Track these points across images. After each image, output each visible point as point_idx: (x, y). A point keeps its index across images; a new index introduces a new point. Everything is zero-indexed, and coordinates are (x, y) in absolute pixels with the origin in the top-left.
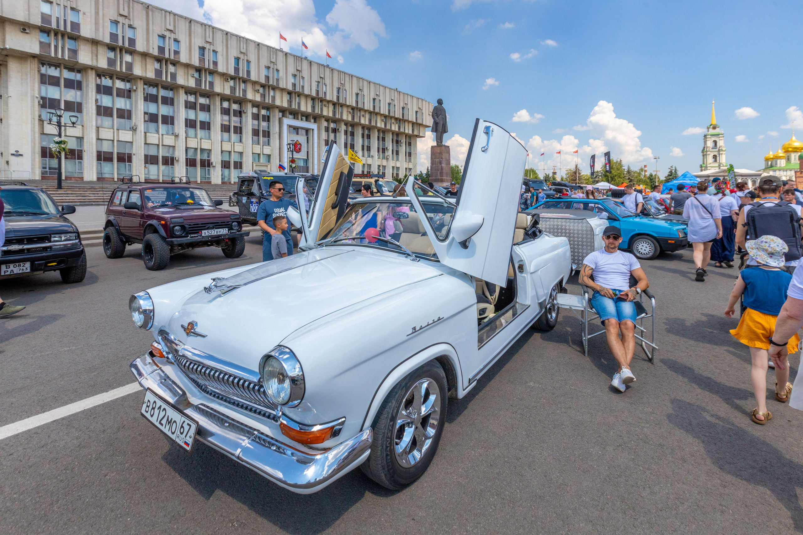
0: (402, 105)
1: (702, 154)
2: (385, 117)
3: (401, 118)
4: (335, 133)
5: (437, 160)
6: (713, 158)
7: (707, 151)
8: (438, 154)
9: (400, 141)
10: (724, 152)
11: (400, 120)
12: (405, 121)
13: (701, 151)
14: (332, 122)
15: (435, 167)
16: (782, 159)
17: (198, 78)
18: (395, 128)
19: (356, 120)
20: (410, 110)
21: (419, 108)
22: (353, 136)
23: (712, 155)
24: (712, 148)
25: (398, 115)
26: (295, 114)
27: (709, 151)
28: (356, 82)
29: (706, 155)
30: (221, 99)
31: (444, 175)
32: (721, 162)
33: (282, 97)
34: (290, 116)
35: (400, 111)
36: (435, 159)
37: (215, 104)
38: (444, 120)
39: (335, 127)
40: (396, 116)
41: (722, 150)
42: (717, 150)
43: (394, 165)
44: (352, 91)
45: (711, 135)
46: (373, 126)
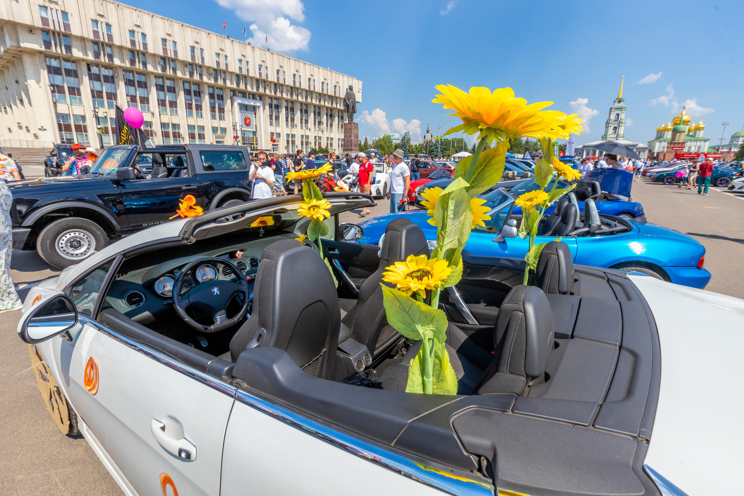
0: (334, 84)
1: (605, 126)
2: (320, 94)
3: (333, 95)
4: (278, 109)
5: (348, 134)
6: (614, 130)
7: (609, 123)
9: (334, 115)
10: (623, 125)
11: (332, 97)
12: (337, 98)
13: (605, 123)
14: (274, 99)
15: (347, 139)
17: (163, 65)
18: (328, 104)
19: (295, 97)
20: (341, 88)
22: (293, 111)
23: (613, 127)
24: (614, 121)
25: (331, 93)
26: (244, 94)
27: (611, 123)
28: (293, 63)
29: (608, 127)
30: (183, 82)
31: (353, 146)
32: (619, 133)
33: (232, 79)
34: (240, 95)
35: (332, 89)
37: (178, 87)
39: (278, 104)
40: (329, 94)
41: (622, 123)
42: (618, 122)
43: (328, 136)
44: (290, 72)
45: (616, 109)
46: (310, 103)
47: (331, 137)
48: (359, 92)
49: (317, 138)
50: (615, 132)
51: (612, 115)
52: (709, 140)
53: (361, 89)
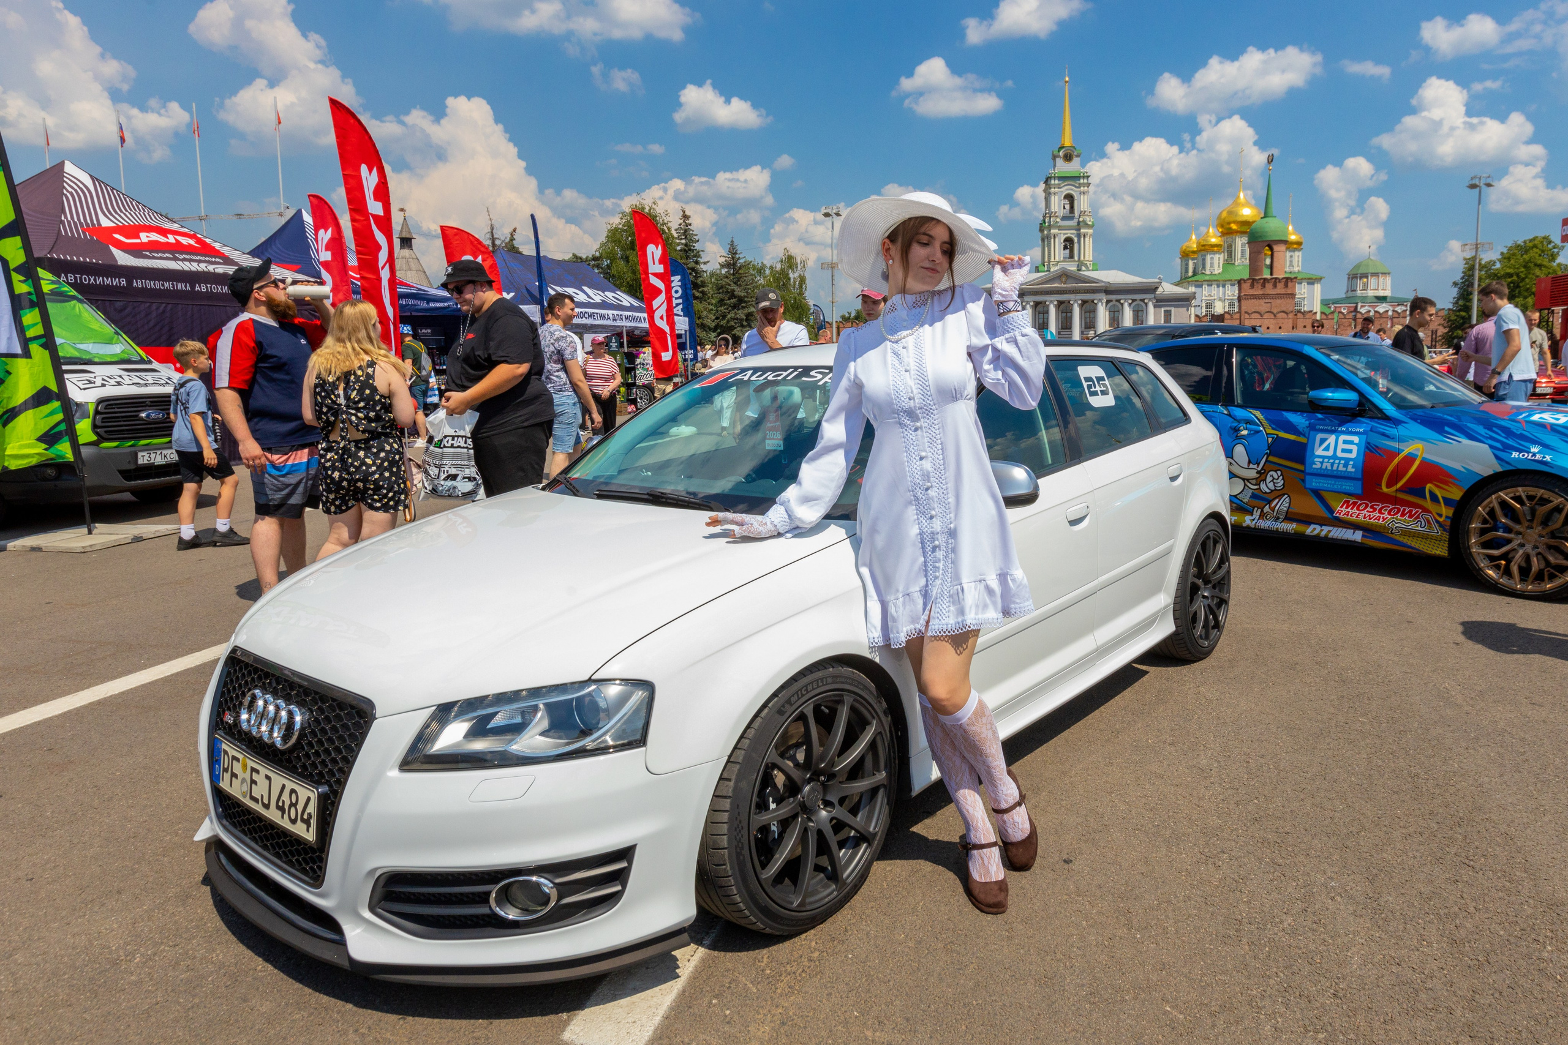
1: (1040, 234)
6: (1065, 248)
7: (1050, 227)
10: (1091, 231)
16: (1215, 253)
23: (1063, 238)
24: (1064, 218)
27: (1055, 227)
29: (1048, 237)
32: (1082, 258)
41: (1087, 226)
42: (1073, 223)
45: (1061, 178)
50: (1071, 256)
51: (1053, 197)
52: (1321, 279)
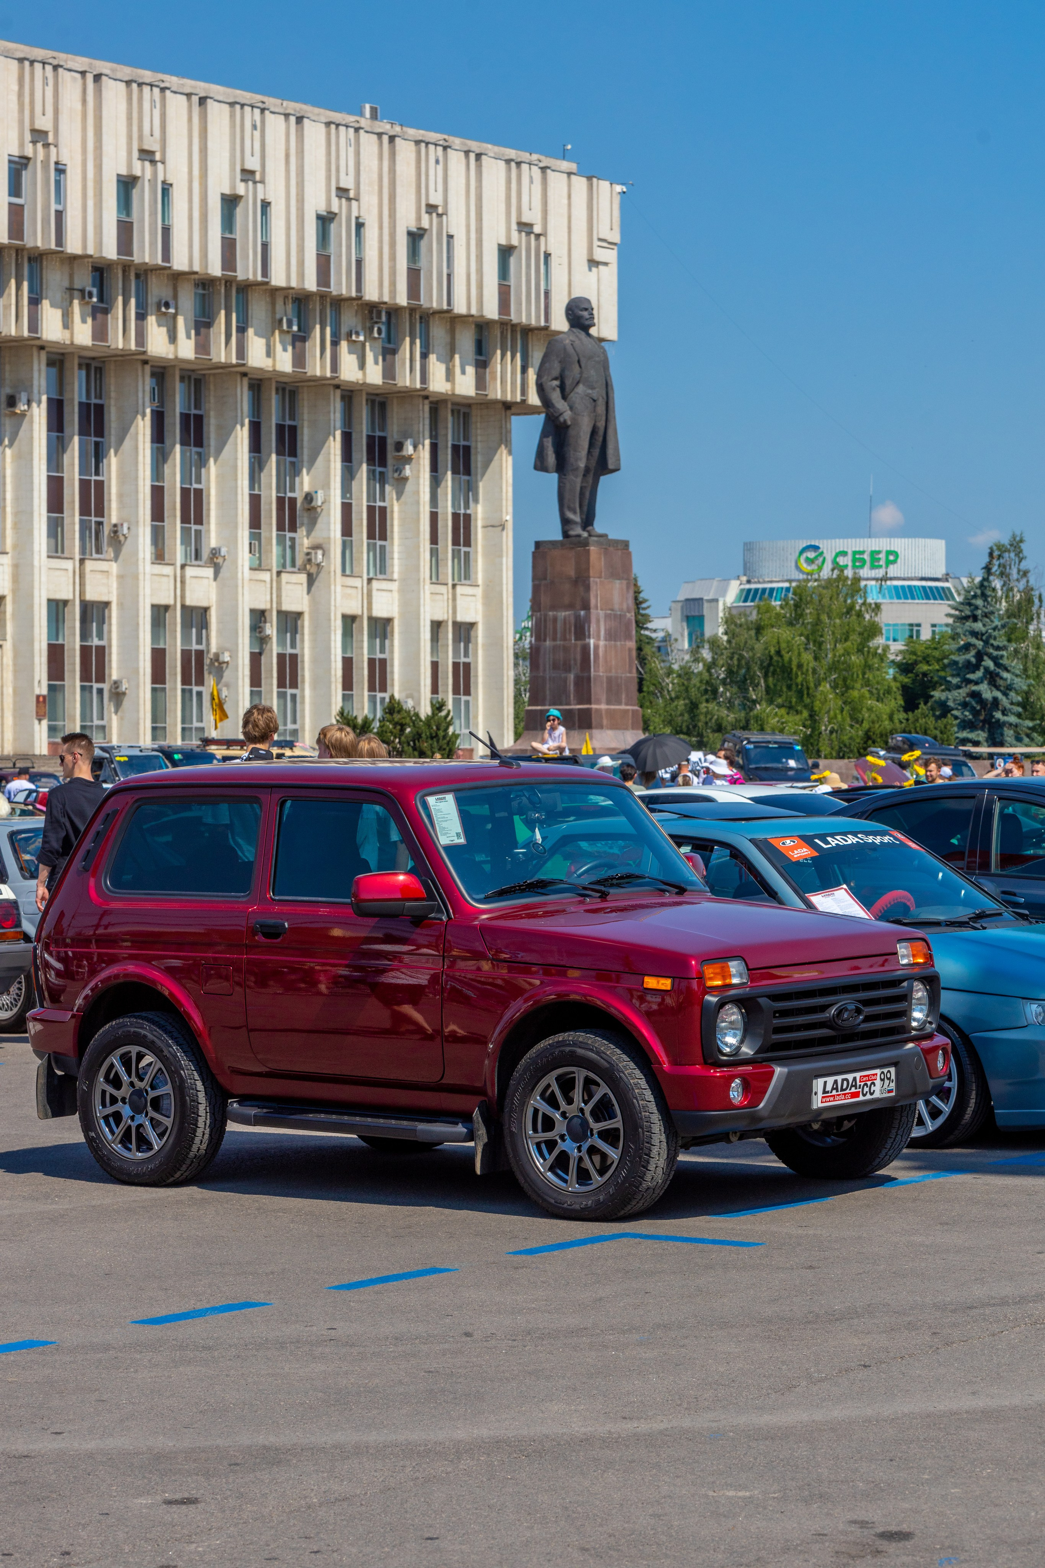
0: (407, 219)
2: (301, 300)
3: (402, 300)
5: (562, 614)
8: (567, 586)
9: (399, 446)
11: (393, 312)
12: (427, 318)
15: (555, 648)
19: (120, 337)
20: (459, 245)
21: (525, 227)
22: (101, 430)
25: (384, 284)
28: (123, 106)
31: (598, 690)
35: (393, 258)
36: (553, 608)
38: (601, 409)
43: (354, 607)
44: (99, 167)
46: (227, 366)
47: (379, 611)
48: (593, 263)
49: (271, 629)
53: (616, 237)
